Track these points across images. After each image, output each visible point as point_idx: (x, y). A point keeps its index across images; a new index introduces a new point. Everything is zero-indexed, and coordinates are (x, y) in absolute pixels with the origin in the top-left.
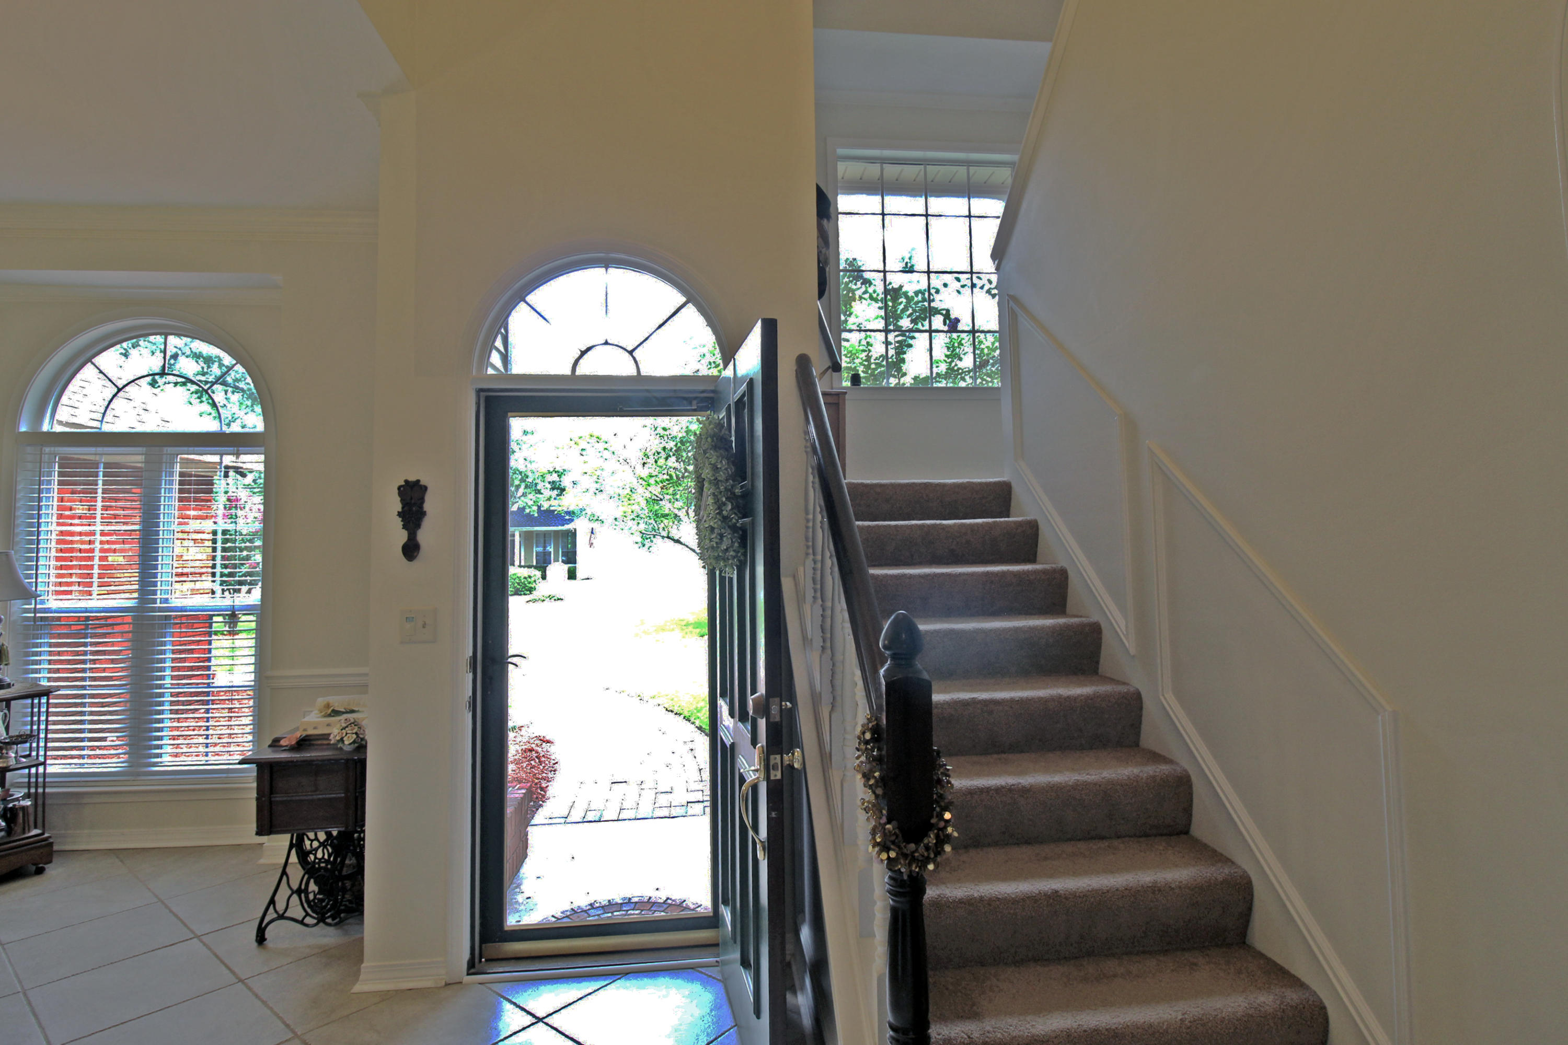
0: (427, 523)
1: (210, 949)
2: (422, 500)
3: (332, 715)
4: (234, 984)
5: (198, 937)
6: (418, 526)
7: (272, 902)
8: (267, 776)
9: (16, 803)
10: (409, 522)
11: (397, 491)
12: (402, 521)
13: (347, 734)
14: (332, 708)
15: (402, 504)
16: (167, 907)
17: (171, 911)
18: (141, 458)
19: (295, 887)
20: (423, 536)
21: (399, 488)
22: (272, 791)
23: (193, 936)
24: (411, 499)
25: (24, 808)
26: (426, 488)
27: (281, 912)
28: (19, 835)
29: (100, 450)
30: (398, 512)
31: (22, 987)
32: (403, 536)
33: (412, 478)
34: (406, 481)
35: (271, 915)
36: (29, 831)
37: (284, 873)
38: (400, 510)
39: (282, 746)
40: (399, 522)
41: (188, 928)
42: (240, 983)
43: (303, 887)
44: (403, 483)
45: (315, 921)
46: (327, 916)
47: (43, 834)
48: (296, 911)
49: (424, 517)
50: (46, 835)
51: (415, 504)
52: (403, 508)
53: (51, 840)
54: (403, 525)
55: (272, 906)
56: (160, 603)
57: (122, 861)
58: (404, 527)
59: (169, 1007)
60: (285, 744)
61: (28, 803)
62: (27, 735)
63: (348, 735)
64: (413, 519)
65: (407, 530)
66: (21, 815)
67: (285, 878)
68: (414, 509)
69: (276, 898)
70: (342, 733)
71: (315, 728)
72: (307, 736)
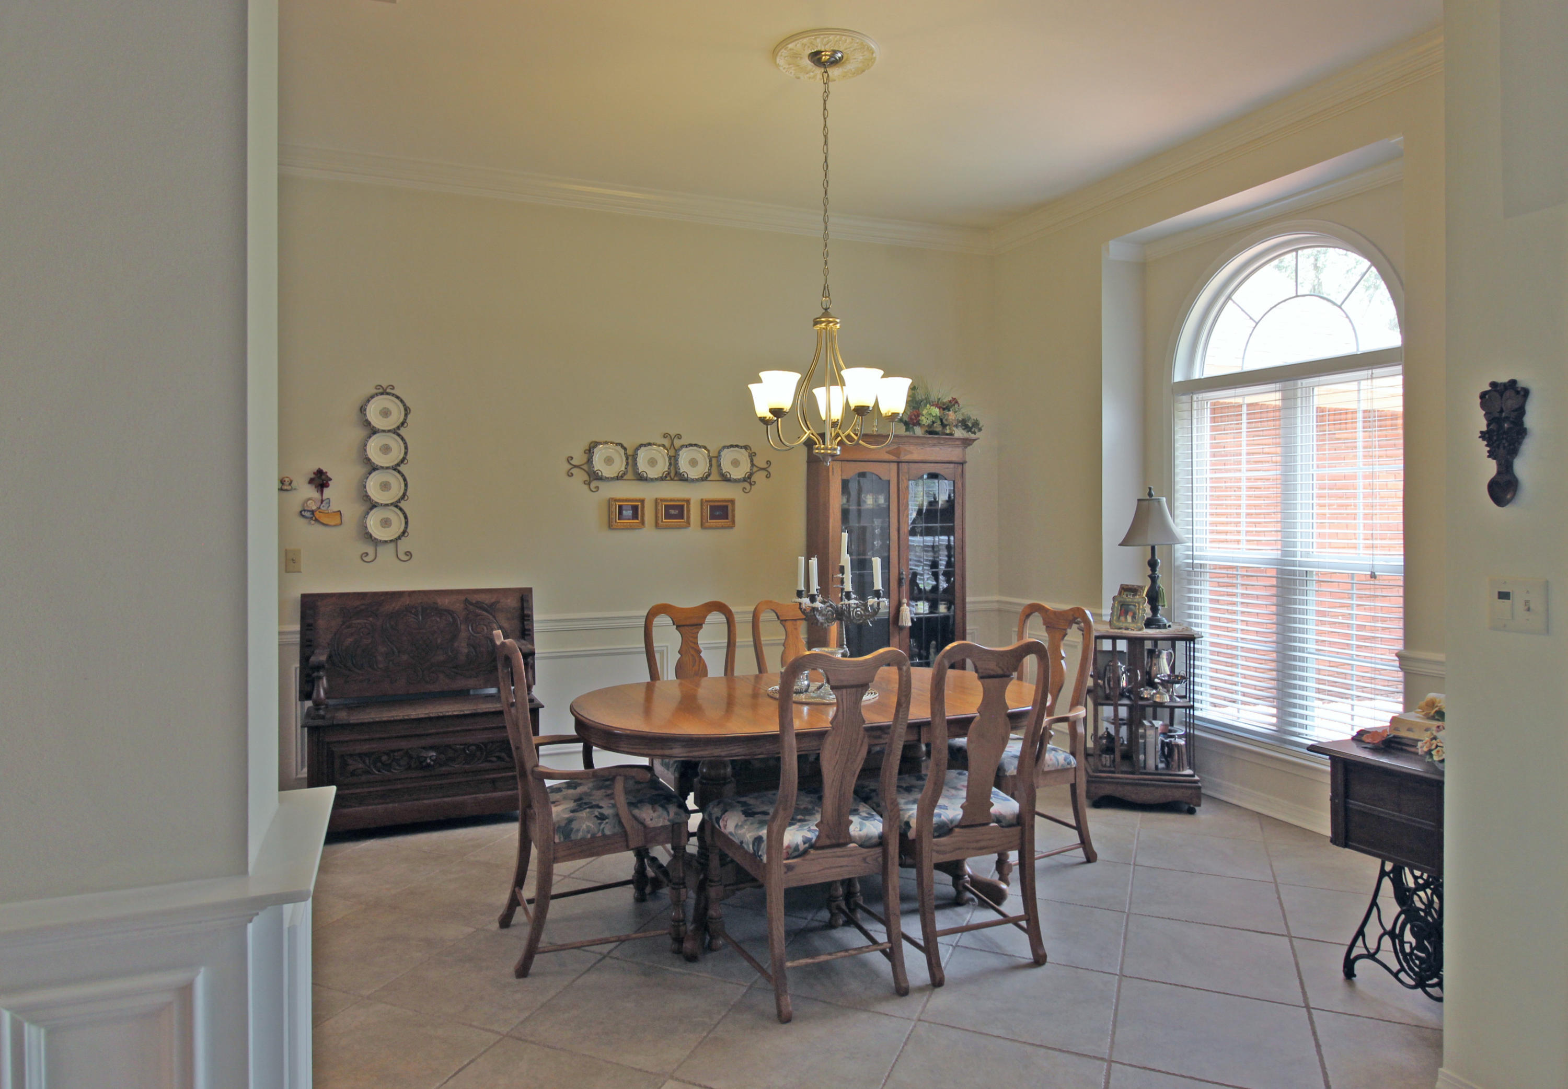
0: (1529, 448)
1: (1295, 956)
2: (1521, 411)
3: (1437, 717)
4: (1299, 1006)
5: (1290, 937)
6: (1514, 451)
7: (1361, 933)
8: (1340, 776)
9: (1172, 739)
10: (1498, 447)
11: (1479, 401)
12: (1487, 446)
13: (1437, 746)
14: (1437, 709)
15: (1487, 419)
16: (1278, 892)
17: (1279, 898)
18: (1278, 395)
19: (1388, 927)
20: (1522, 467)
21: (1483, 396)
22: (1347, 796)
23: (1286, 933)
24: (1502, 411)
25: (1178, 746)
26: (1526, 393)
27: (1372, 951)
28: (1175, 771)
29: (1239, 391)
30: (1481, 432)
31: (1129, 909)
32: (1491, 468)
33: (1503, 378)
34: (1494, 385)
35: (1358, 950)
36: (1183, 770)
37: (1374, 903)
38: (1484, 429)
39: (1363, 742)
40: (1482, 448)
41: (1286, 924)
42: (1305, 1009)
43: (1397, 931)
44: (1489, 388)
45: (1412, 983)
46: (1430, 982)
47: (1193, 776)
48: (1387, 954)
49: (1523, 438)
50: (1196, 778)
51: (1507, 418)
52: (1488, 426)
53: (1200, 784)
54: (1489, 452)
55: (1361, 938)
56: (1301, 557)
57: (1262, 828)
58: (1491, 455)
59: (1228, 994)
60: (1367, 741)
61: (1182, 742)
62: (1182, 676)
63: (1439, 748)
64: (1504, 441)
65: (1494, 459)
66: (1176, 751)
67: (1375, 910)
68: (1506, 425)
69: (1366, 930)
70: (1431, 745)
71: (1409, 730)
72: (1394, 737)
